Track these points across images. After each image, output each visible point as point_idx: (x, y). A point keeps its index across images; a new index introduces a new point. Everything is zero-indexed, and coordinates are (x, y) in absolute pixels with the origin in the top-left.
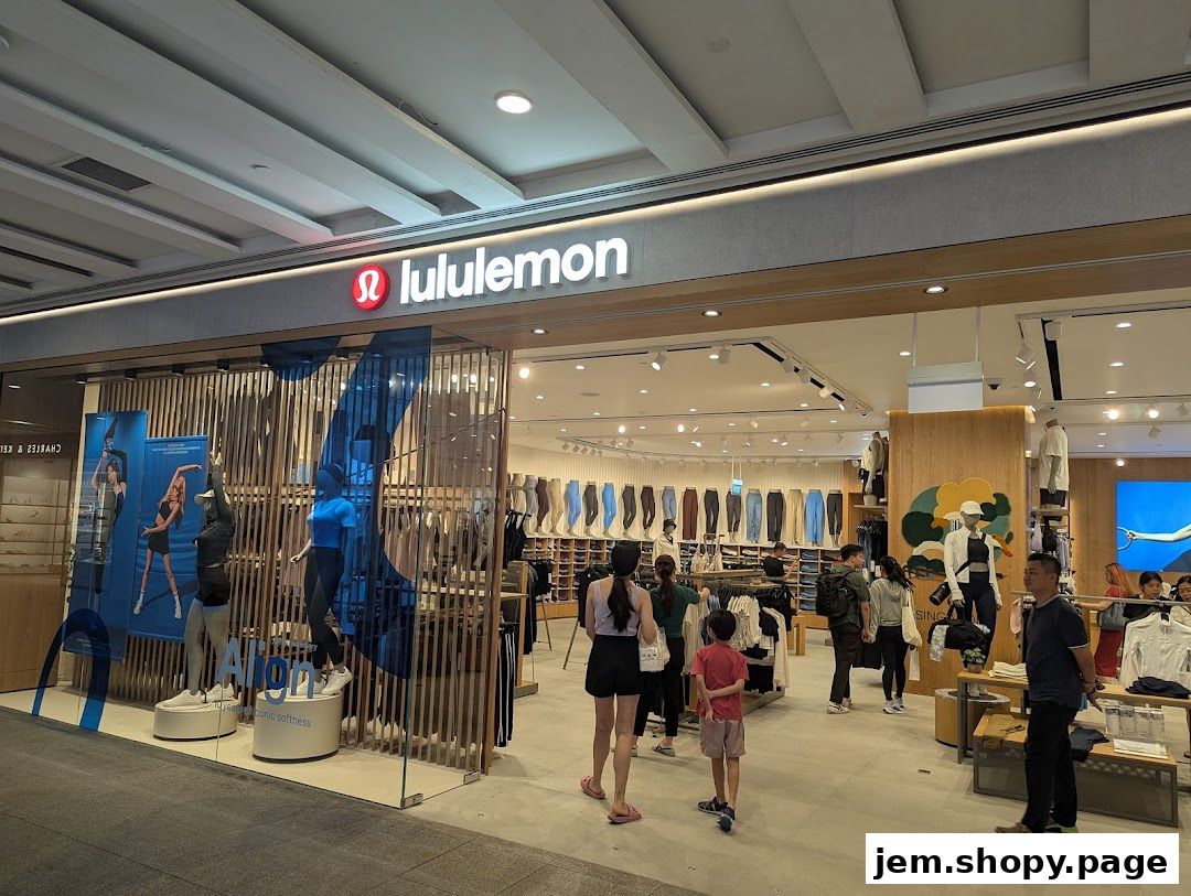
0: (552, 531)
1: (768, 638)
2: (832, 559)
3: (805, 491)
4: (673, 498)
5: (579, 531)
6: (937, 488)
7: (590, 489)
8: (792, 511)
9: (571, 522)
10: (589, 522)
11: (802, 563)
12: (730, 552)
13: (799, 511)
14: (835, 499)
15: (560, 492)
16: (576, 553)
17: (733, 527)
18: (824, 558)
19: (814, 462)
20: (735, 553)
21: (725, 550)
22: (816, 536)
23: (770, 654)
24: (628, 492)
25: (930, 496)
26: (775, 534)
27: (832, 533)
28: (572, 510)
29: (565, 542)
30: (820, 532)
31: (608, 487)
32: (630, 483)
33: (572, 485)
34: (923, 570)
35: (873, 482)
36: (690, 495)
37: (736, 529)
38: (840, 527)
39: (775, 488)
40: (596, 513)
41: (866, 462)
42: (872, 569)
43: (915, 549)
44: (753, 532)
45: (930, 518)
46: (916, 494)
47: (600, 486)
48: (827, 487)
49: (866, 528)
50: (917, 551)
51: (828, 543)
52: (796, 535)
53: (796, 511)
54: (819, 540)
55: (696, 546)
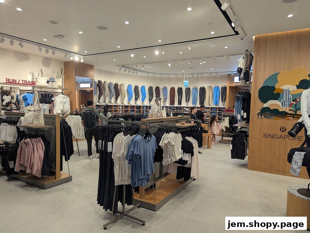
0: (122, 103)
1: (187, 154)
2: (222, 111)
3: (213, 87)
4: (166, 91)
5: (133, 103)
6: (278, 74)
7: (136, 88)
8: (208, 94)
9: (129, 99)
10: (136, 99)
11: (211, 112)
12: (186, 109)
13: (211, 94)
14: (224, 89)
15: (124, 89)
16: (130, 111)
17: (187, 100)
18: (219, 110)
19: (217, 75)
20: (188, 109)
21: (184, 109)
22: (216, 103)
23: (189, 162)
24: (151, 89)
25: (274, 77)
26: (202, 102)
27: (222, 101)
28: (129, 95)
29: (126, 107)
30: (218, 101)
31: (143, 87)
32: (151, 85)
33: (129, 86)
34: (268, 114)
35: (244, 73)
36: (173, 89)
37: (188, 101)
38: (225, 99)
39: (202, 85)
40: (138, 97)
41: (241, 64)
42: (242, 114)
43: (265, 104)
44: (194, 102)
45: (273, 88)
46: (267, 77)
47: (140, 87)
48: (221, 85)
49: (240, 95)
50: (265, 105)
51: (221, 105)
52: (209, 103)
53: (210, 94)
54: (218, 104)
55: (174, 107)
